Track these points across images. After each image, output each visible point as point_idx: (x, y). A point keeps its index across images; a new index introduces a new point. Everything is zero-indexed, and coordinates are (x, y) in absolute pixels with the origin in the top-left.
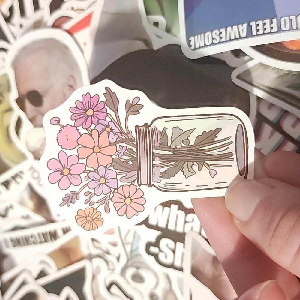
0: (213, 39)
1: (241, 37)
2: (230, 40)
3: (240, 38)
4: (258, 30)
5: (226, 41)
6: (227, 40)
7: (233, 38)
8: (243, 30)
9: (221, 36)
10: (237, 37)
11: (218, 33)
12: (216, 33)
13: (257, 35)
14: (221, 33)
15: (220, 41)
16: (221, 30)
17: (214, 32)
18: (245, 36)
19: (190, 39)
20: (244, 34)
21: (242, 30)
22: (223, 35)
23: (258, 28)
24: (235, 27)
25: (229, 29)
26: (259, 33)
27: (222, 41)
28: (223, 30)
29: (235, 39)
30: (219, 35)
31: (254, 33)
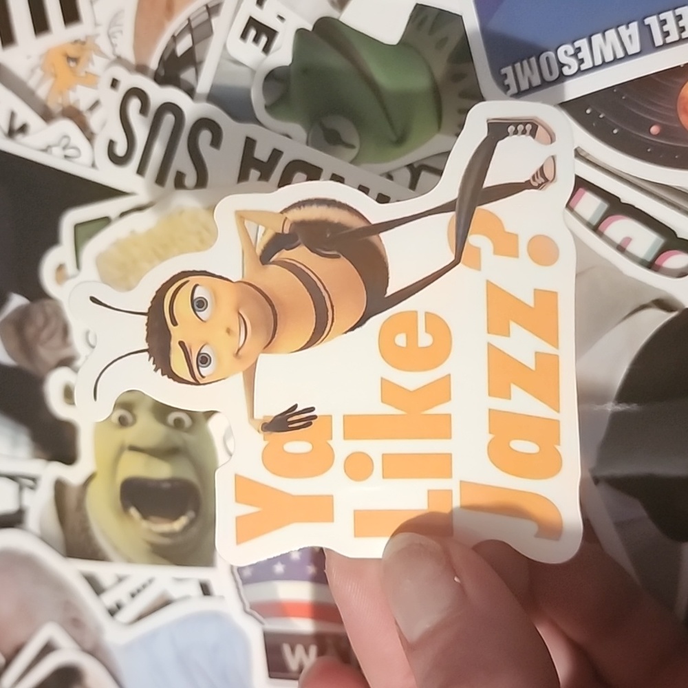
0: (561, 65)
1: (630, 52)
2: (605, 64)
3: (627, 56)
4: (667, 34)
5: (595, 68)
6: (597, 64)
7: (609, 58)
8: (630, 36)
9: (580, 56)
10: (620, 54)
11: (571, 51)
12: (566, 52)
13: (665, 45)
14: (579, 50)
15: (579, 69)
16: (577, 44)
17: (561, 51)
18: (638, 50)
19: (503, 71)
20: (634, 47)
21: (628, 39)
22: (585, 54)
23: (666, 28)
24: (611, 34)
25: (597, 39)
26: (669, 40)
27: (583, 67)
28: (582, 43)
29: (616, 60)
30: (575, 55)
31: (659, 41)
